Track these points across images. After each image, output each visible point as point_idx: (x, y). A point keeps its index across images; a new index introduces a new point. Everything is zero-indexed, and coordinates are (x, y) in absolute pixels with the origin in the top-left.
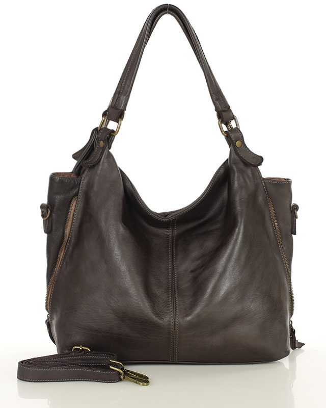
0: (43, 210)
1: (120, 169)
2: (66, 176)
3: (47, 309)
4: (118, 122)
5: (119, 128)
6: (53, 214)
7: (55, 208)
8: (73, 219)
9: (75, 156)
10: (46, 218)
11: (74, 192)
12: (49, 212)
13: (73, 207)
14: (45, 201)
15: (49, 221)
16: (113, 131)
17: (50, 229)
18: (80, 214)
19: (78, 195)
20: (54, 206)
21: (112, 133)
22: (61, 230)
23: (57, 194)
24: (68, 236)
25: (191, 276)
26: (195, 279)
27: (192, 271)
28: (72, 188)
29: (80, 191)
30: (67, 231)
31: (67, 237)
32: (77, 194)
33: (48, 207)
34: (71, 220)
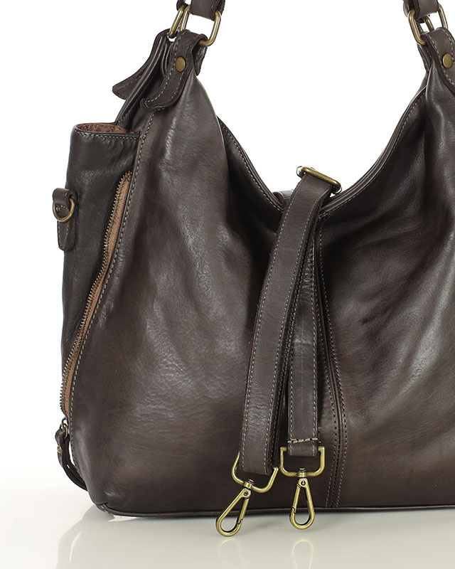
0: (57, 202)
1: (220, 121)
2: (104, 131)
3: (63, 408)
4: (213, 19)
5: (215, 31)
6: (81, 211)
7: (84, 196)
8: (122, 220)
9: (119, 90)
10: (64, 220)
11: (124, 163)
12: (73, 204)
13: (123, 196)
14: (62, 183)
15: (71, 225)
16: (204, 38)
17: (73, 241)
18: (138, 208)
19: (132, 170)
20: (82, 193)
21: (201, 42)
22: (96, 244)
23: (88, 167)
24: (110, 254)
25: (363, 329)
26: (373, 336)
27: (365, 321)
28: (120, 157)
29: (137, 162)
30: (110, 244)
31: (110, 258)
32: (130, 168)
33: (70, 197)
34: (118, 221)
